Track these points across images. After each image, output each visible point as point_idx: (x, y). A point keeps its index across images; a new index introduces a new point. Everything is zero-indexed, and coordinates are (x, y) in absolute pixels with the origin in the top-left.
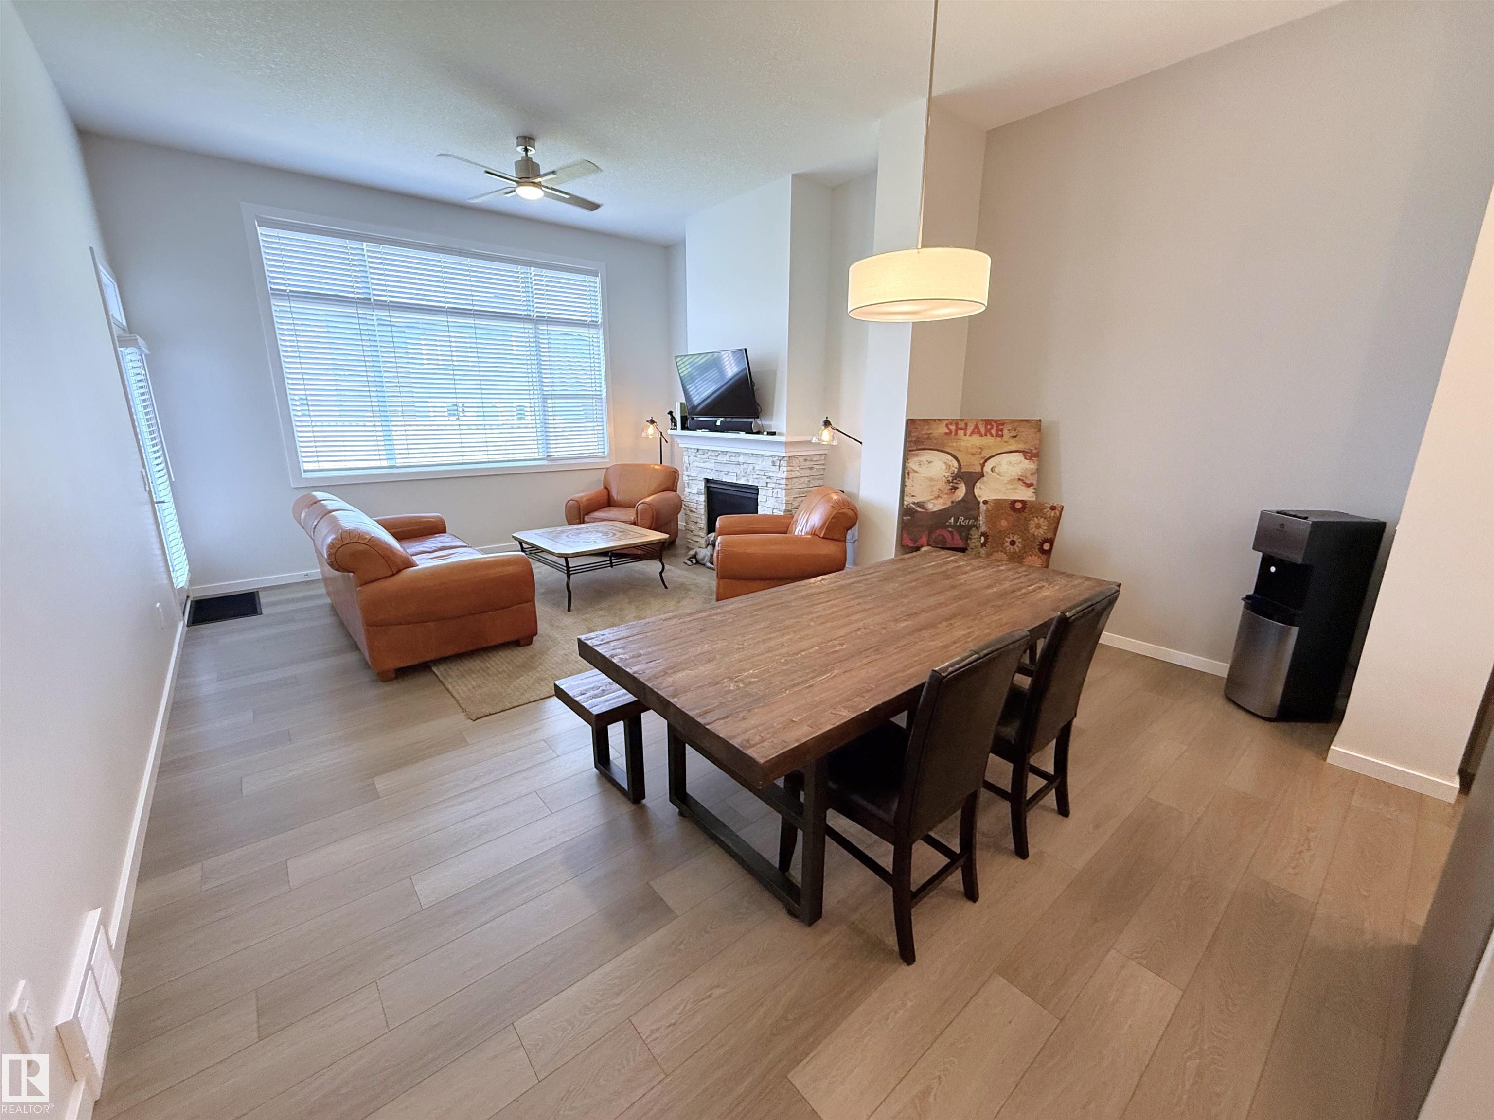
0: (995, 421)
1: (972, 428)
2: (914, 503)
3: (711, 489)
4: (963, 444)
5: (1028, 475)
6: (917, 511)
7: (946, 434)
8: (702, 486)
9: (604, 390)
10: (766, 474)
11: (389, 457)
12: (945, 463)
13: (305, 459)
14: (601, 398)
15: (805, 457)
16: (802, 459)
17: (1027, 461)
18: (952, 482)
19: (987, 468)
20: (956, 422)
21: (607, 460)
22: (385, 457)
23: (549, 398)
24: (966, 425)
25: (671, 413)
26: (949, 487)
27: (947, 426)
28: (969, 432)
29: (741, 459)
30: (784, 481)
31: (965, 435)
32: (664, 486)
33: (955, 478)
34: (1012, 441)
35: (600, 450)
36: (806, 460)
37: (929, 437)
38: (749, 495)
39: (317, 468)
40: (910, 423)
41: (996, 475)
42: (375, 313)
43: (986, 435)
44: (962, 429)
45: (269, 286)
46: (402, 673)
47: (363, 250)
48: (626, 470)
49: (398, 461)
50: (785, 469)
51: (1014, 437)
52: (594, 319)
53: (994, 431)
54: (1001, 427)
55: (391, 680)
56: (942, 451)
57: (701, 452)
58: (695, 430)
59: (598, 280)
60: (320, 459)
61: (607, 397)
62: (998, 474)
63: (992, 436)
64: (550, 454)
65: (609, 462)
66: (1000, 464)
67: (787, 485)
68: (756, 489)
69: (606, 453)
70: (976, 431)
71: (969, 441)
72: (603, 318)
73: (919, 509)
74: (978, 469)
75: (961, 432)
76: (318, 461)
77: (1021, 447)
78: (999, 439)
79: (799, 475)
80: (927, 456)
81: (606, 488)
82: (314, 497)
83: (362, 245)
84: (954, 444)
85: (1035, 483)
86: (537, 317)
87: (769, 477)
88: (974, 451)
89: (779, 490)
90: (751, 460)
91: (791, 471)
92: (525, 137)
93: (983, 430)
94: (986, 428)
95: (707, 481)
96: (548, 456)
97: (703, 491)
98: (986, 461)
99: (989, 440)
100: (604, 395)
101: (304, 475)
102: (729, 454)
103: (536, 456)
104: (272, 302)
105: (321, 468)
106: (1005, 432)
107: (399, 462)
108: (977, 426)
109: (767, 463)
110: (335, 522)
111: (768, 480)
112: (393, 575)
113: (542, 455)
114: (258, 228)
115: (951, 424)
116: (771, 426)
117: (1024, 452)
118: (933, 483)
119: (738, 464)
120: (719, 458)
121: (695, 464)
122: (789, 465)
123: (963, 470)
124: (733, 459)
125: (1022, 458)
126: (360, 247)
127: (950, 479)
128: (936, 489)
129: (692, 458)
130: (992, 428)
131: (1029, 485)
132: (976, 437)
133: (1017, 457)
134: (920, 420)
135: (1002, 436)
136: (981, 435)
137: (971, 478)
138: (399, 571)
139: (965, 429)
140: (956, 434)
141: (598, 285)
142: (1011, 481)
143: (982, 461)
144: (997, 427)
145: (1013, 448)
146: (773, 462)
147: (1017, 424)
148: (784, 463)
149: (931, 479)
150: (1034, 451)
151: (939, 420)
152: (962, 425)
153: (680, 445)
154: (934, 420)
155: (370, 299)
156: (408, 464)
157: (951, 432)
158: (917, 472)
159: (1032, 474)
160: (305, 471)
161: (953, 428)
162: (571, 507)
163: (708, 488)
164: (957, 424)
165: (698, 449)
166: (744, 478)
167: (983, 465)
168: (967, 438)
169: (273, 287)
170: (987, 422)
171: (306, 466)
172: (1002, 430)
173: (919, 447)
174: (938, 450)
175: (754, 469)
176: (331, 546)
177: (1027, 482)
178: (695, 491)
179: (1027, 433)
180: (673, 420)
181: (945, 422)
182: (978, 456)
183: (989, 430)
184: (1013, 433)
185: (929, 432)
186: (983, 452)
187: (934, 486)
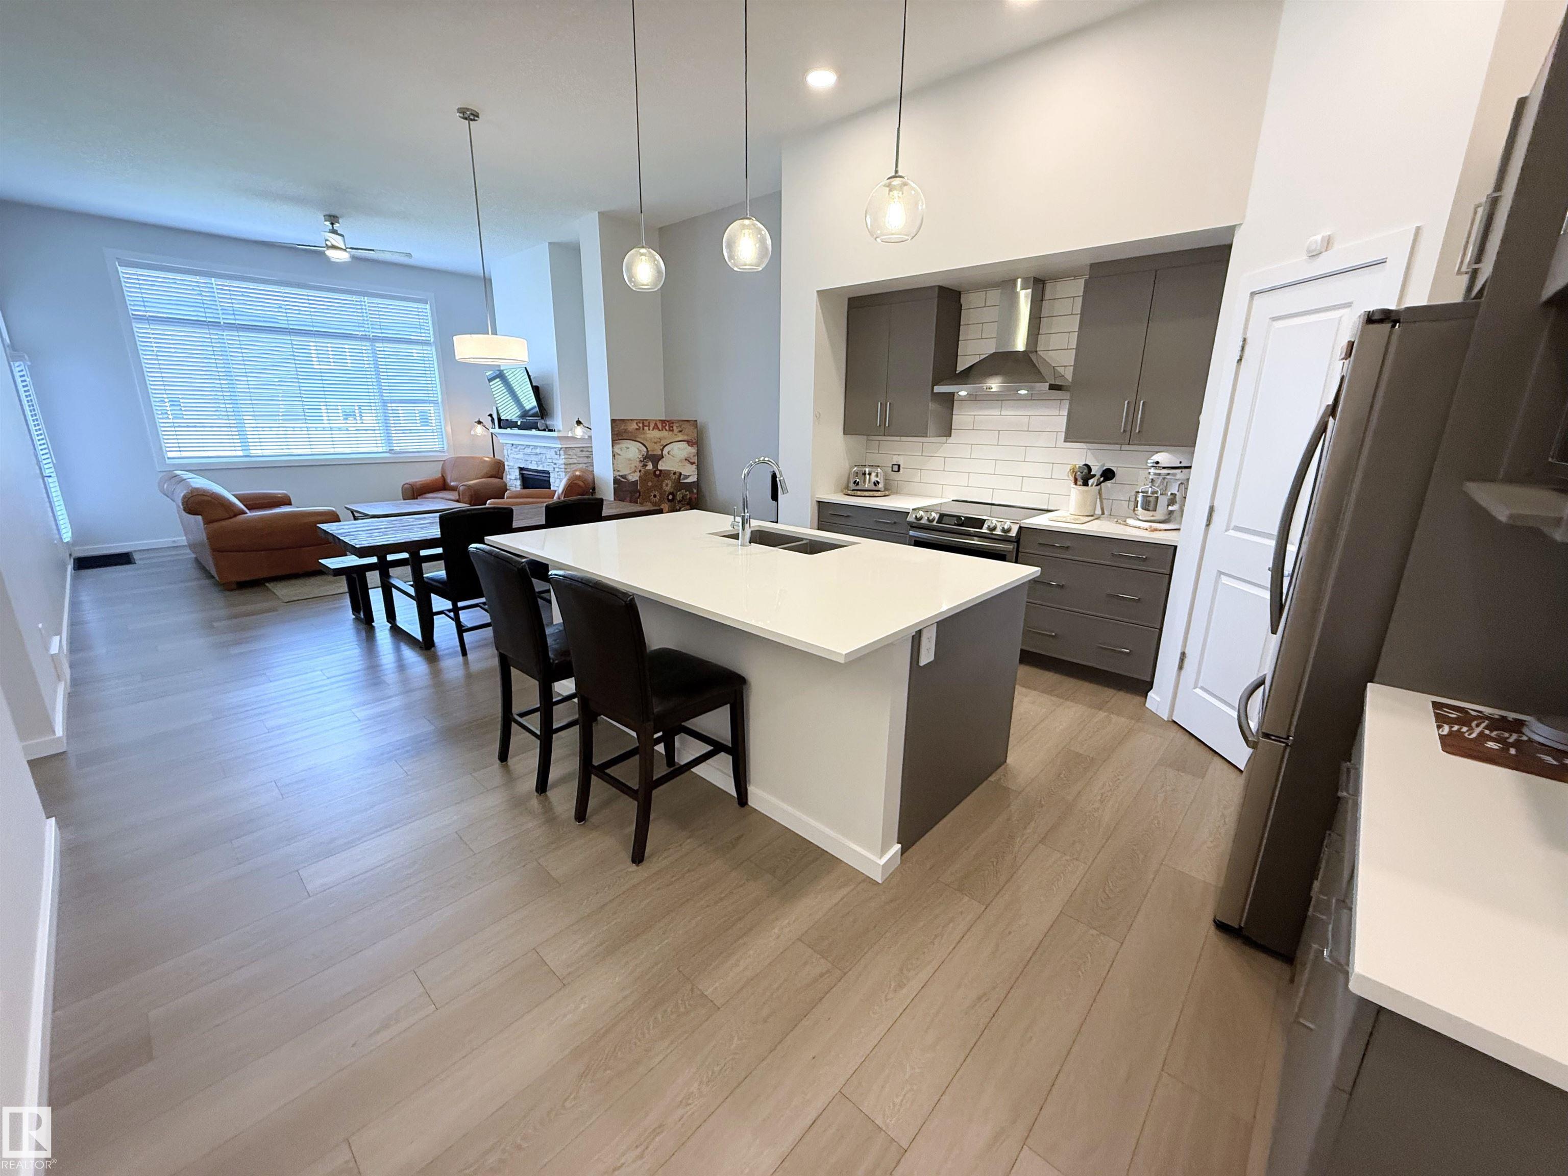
0: (668, 421)
1: (653, 425)
2: (619, 476)
3: (525, 476)
4: (648, 436)
5: (692, 457)
6: (622, 481)
7: (637, 429)
8: (517, 473)
9: (440, 397)
10: (554, 461)
11: (243, 448)
12: (638, 449)
13: (168, 449)
14: (438, 403)
15: (582, 449)
16: (578, 450)
17: (690, 447)
18: (643, 461)
19: (665, 452)
20: (643, 421)
21: (447, 454)
22: (240, 448)
23: (388, 403)
24: (649, 423)
25: (491, 415)
26: (641, 465)
27: (637, 424)
28: (651, 428)
29: (538, 451)
30: (563, 466)
31: (649, 430)
32: (490, 474)
33: (645, 459)
34: (679, 434)
35: (440, 446)
36: (582, 451)
37: (626, 431)
38: (544, 478)
39: (179, 456)
40: (613, 421)
41: (672, 457)
42: (225, 334)
43: (662, 430)
44: (646, 426)
45: (131, 312)
46: (243, 586)
47: (212, 284)
48: (458, 462)
49: (251, 451)
50: (563, 457)
51: (680, 431)
52: (428, 339)
53: (667, 428)
54: (671, 425)
55: (232, 590)
56: (635, 441)
57: (514, 446)
58: (506, 429)
59: (428, 306)
60: (181, 449)
61: (442, 402)
62: (673, 457)
63: (666, 430)
64: (392, 448)
65: (446, 456)
66: (673, 449)
67: (566, 469)
68: (548, 473)
69: (445, 448)
70: (656, 427)
71: (652, 434)
72: (435, 337)
73: (623, 480)
74: (660, 453)
75: (646, 428)
76: (180, 451)
77: (686, 438)
78: (671, 433)
79: (576, 461)
80: (625, 444)
81: (443, 476)
82: (174, 473)
83: (211, 280)
84: (642, 436)
85: (696, 462)
86: (373, 336)
87: (555, 464)
88: (655, 441)
89: (561, 473)
90: (544, 451)
91: (569, 458)
92: (330, 216)
93: (660, 427)
94: (662, 425)
95: (521, 469)
96: (390, 450)
97: (518, 477)
98: (664, 447)
99: (665, 433)
100: (440, 401)
101: (168, 461)
102: (531, 447)
103: (380, 450)
104: (134, 325)
105: (182, 456)
106: (675, 428)
107: (253, 453)
108: (656, 424)
109: (552, 452)
110: (188, 485)
111: (555, 466)
112: (230, 518)
113: (384, 449)
114: (119, 268)
115: (639, 423)
116: (553, 425)
117: (688, 442)
118: (631, 462)
119: (536, 454)
120: (526, 450)
121: (512, 456)
122: (565, 454)
123: (650, 453)
124: (534, 451)
125: (687, 445)
126: (210, 282)
127: (642, 459)
128: (633, 466)
129: (509, 451)
130: (666, 426)
131: (692, 463)
132: (656, 431)
133: (684, 445)
134: (619, 420)
135: (673, 430)
136: (660, 430)
137: (656, 459)
138: (235, 516)
139: (649, 426)
140: (643, 429)
141: (428, 311)
142: (681, 461)
143: (661, 448)
144: (669, 425)
145: (680, 439)
146: (556, 452)
147: (681, 423)
148: (562, 452)
149: (630, 460)
150: (694, 441)
151: (631, 420)
152: (646, 423)
153: (501, 441)
154: (628, 420)
155: (220, 323)
156: (261, 455)
157: (640, 427)
158: (619, 455)
159: (694, 456)
160: (169, 458)
161: (641, 425)
162: (406, 489)
163: (522, 475)
164: (643, 423)
165: (513, 445)
166: (541, 466)
167: (662, 450)
168: (651, 432)
169: (134, 313)
170: (663, 422)
171: (170, 455)
172: (672, 427)
173: (620, 438)
174: (633, 440)
175: (546, 458)
176: (184, 497)
177: (691, 461)
178: (513, 478)
179: (689, 429)
180: (493, 420)
181: (636, 421)
182: (658, 444)
183: (663, 427)
184: (679, 429)
185: (625, 428)
186: (662, 442)
187: (631, 464)
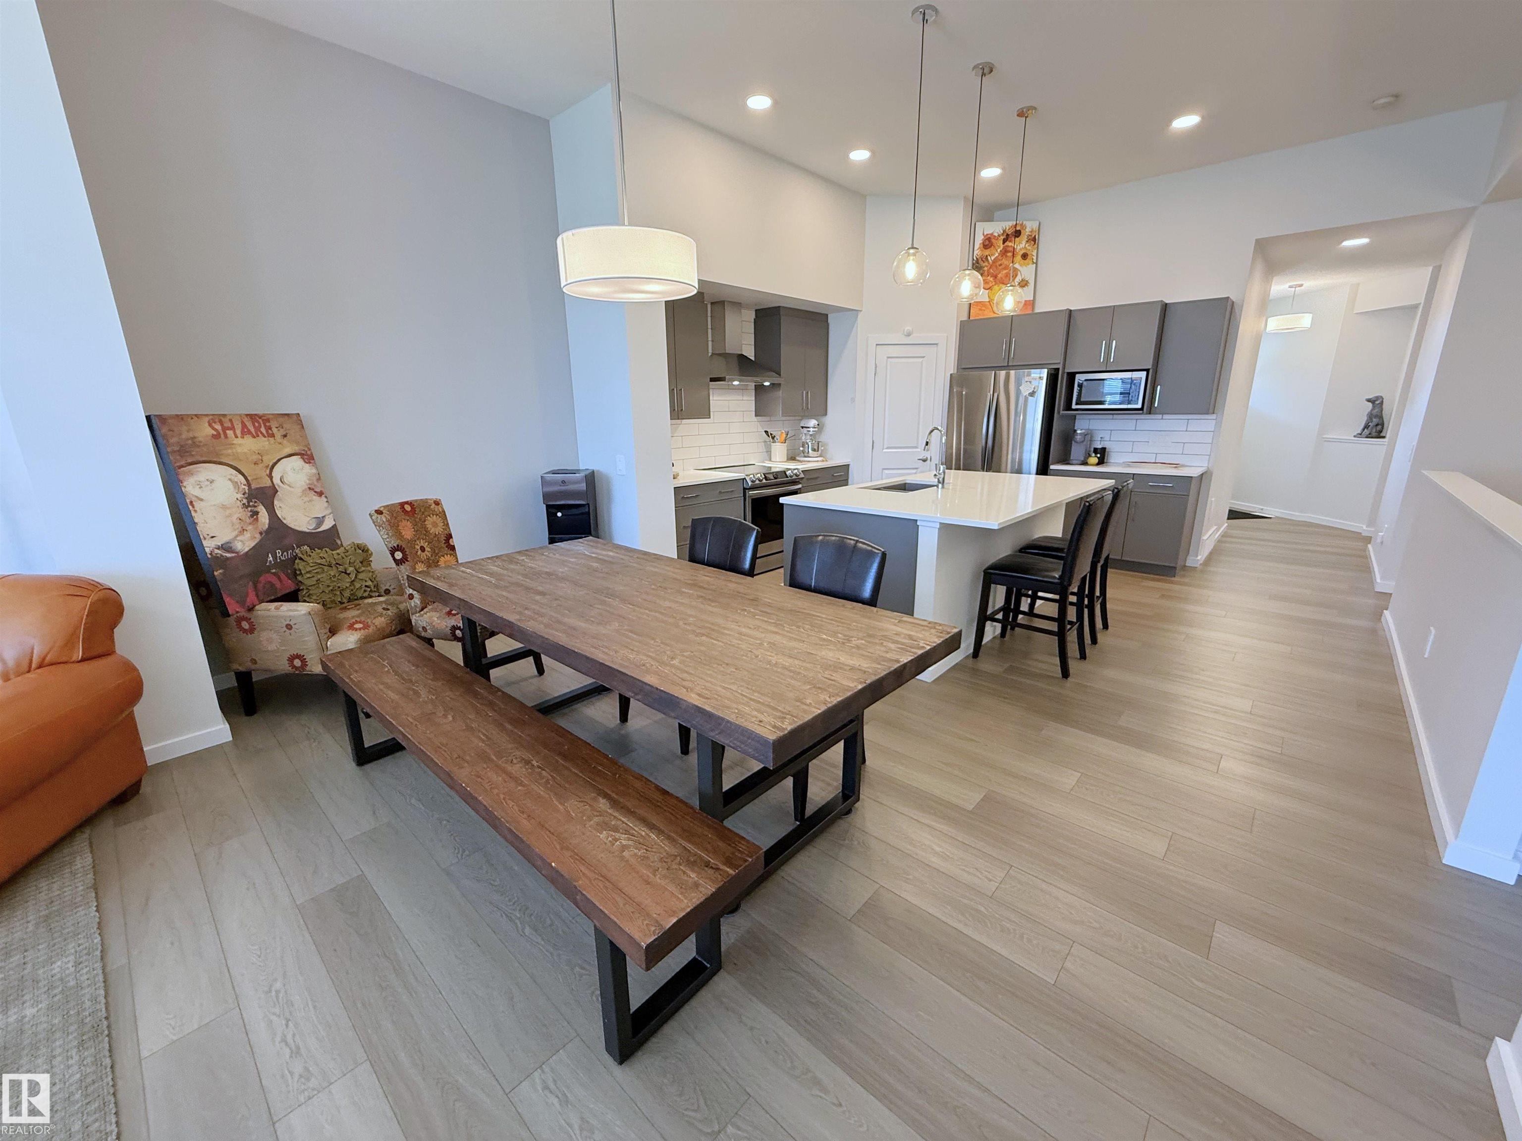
0: (260, 416)
1: (240, 425)
2: (218, 548)
4: (239, 450)
5: (315, 482)
7: (214, 436)
12: (230, 479)
17: (306, 466)
18: (249, 506)
19: (276, 481)
20: (219, 419)
24: (230, 421)
26: (249, 514)
27: (210, 425)
28: (238, 432)
31: (236, 436)
34: (286, 442)
37: (194, 442)
40: (149, 421)
41: (288, 488)
43: (257, 436)
44: (229, 429)
51: (285, 436)
53: (263, 430)
54: (268, 424)
56: (219, 463)
62: (291, 487)
63: (263, 435)
66: (284, 472)
70: (246, 430)
71: (243, 445)
73: (228, 555)
74: (268, 482)
75: (230, 433)
77: (295, 448)
78: (272, 440)
80: (203, 472)
84: (230, 452)
85: (322, 491)
88: (254, 458)
93: (252, 430)
94: (254, 427)
98: (271, 470)
99: (262, 442)
106: (275, 430)
108: (244, 424)
115: (214, 422)
117: (300, 455)
123: (254, 486)
125: (302, 462)
127: (245, 501)
128: (235, 519)
130: (260, 426)
131: (320, 496)
132: (247, 439)
133: (297, 462)
134: (159, 417)
135: (273, 436)
136: (253, 436)
137: (266, 497)
139: (233, 428)
140: (226, 436)
142: (303, 493)
143: (268, 472)
144: (264, 424)
145: (290, 451)
147: (281, 420)
149: (224, 507)
150: (308, 453)
151: (197, 416)
152: (227, 423)
154: (188, 416)
157: (218, 433)
158: (202, 499)
159: (317, 480)
161: (218, 427)
164: (221, 422)
167: (271, 477)
168: (240, 441)
170: (253, 417)
172: (270, 428)
173: (186, 460)
174: (215, 463)
177: (315, 490)
179: (294, 431)
181: (206, 419)
182: (261, 465)
183: (257, 429)
184: (282, 432)
185: (191, 435)
186: (264, 458)
187: (230, 516)
